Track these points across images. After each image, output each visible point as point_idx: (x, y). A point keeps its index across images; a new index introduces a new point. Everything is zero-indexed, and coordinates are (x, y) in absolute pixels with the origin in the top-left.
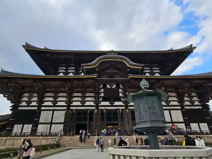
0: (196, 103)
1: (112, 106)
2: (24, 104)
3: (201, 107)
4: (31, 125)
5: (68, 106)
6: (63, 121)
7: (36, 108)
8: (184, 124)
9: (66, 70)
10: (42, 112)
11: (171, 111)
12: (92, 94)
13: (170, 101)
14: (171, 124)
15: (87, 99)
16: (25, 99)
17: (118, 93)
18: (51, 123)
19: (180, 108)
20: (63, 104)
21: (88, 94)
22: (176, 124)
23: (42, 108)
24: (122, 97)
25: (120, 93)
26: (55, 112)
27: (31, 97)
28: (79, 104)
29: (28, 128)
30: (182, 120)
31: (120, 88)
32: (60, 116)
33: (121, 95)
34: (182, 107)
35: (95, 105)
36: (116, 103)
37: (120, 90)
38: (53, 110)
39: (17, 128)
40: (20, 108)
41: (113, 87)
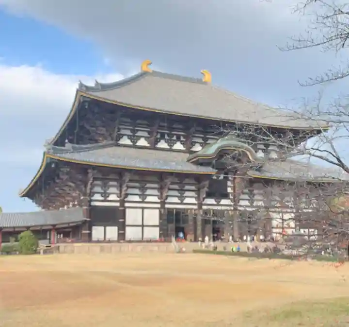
1: (218, 205)
2: (98, 197)
4: (117, 227)
5: (163, 203)
6: (157, 223)
7: (118, 204)
9: (134, 131)
10: (127, 210)
12: (193, 188)
15: (187, 194)
16: (99, 189)
17: (226, 187)
18: (143, 226)
20: (156, 199)
21: (187, 187)
23: (127, 205)
24: (231, 193)
25: (230, 187)
26: (145, 210)
28: (176, 200)
29: (112, 232)
31: (229, 180)
32: (153, 217)
33: (229, 190)
35: (196, 202)
36: (224, 202)
37: (229, 183)
38: (143, 208)
39: (98, 232)
40: (93, 204)
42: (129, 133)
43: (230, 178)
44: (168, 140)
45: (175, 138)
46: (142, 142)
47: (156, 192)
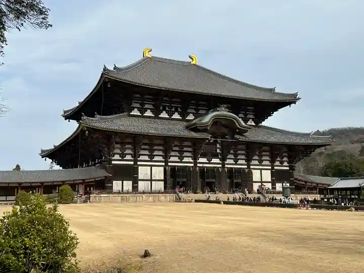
0: (286, 164)
1: (209, 163)
2: (117, 157)
3: (288, 168)
4: (131, 182)
5: (167, 162)
6: (162, 178)
7: (132, 163)
8: (270, 184)
9: (142, 105)
10: (139, 167)
11: (263, 171)
12: (190, 149)
13: (263, 161)
14: (260, 184)
15: (185, 154)
16: (118, 151)
17: (216, 148)
18: (151, 180)
19: (270, 168)
20: (161, 158)
21: (185, 149)
22: (265, 184)
23: (139, 163)
24: (220, 153)
25: (218, 148)
26: (153, 168)
27: (123, 149)
28: (177, 159)
29: (128, 185)
30: (270, 180)
31: (218, 143)
32: (159, 173)
33: (218, 151)
34: (273, 167)
35: (193, 161)
36: (214, 160)
37: (218, 146)
38: (151, 166)
39: (117, 185)
40: (113, 162)
41: (211, 141)
42: (138, 105)
43: (219, 141)
44: (168, 111)
45: (173, 110)
46: (148, 113)
47: (161, 153)
